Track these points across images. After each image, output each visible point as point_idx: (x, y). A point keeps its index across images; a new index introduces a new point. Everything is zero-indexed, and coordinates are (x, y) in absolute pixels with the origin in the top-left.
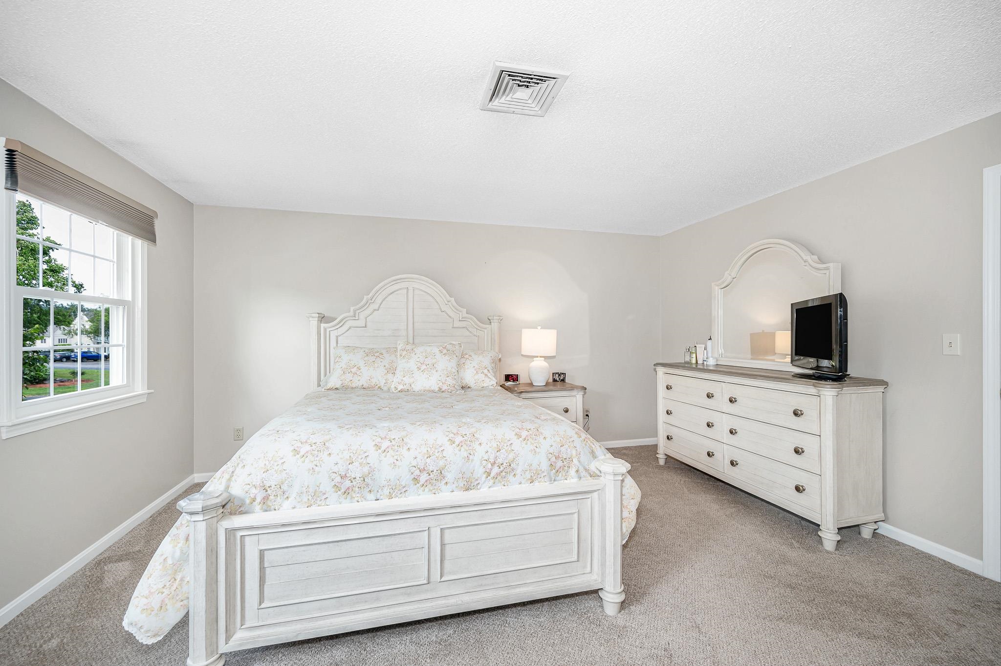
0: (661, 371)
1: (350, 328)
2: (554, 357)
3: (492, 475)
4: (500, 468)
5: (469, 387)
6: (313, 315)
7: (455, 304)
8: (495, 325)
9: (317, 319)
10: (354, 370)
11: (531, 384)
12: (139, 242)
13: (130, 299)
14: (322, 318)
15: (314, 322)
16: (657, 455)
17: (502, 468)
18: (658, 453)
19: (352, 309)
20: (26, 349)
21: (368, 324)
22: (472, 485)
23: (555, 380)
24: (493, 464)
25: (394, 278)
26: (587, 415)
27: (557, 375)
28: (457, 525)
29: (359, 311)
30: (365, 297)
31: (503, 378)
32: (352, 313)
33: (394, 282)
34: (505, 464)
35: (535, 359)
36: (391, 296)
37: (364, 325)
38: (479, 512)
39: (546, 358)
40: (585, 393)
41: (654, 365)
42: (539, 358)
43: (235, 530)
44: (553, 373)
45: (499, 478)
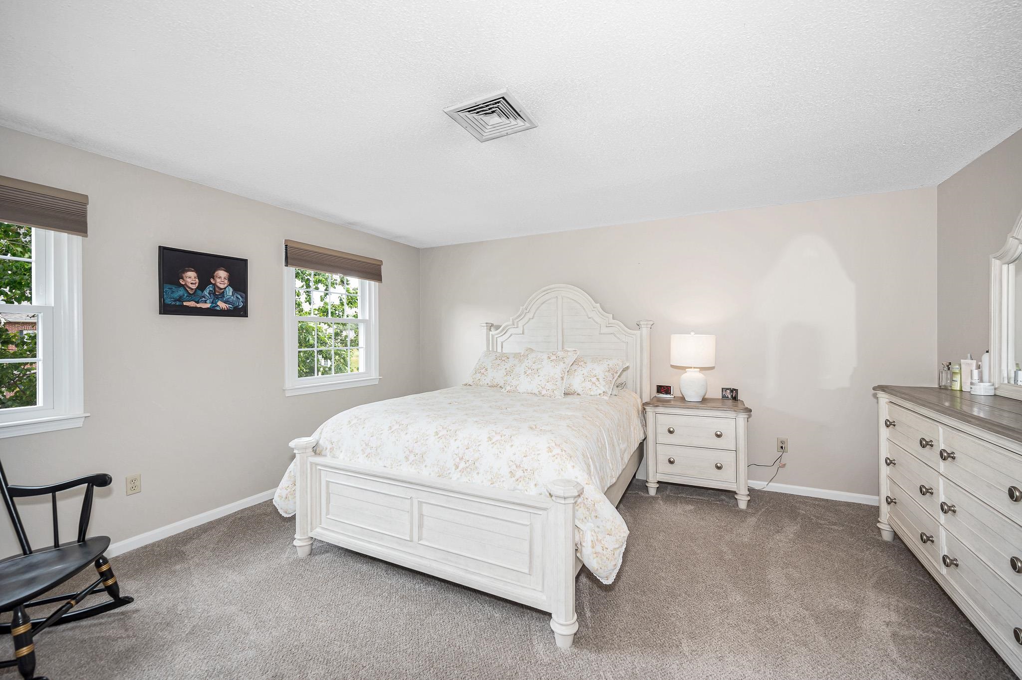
0: (884, 398)
1: (511, 335)
2: (713, 368)
3: (459, 469)
4: (466, 463)
5: (578, 394)
6: (483, 325)
7: (601, 310)
8: (645, 331)
9: (486, 328)
10: (483, 371)
11: (683, 399)
12: (373, 283)
13: (368, 319)
14: (490, 326)
15: (484, 330)
16: (878, 525)
17: (467, 465)
18: (879, 522)
19: (511, 319)
20: (300, 350)
21: (526, 331)
22: (445, 473)
23: (724, 397)
24: (461, 459)
25: (544, 289)
26: (782, 447)
27: (729, 391)
28: (430, 502)
29: (517, 320)
30: (521, 307)
31: (655, 389)
32: (511, 322)
33: (545, 293)
34: (470, 461)
35: (687, 370)
36: (543, 305)
37: (522, 333)
38: (446, 497)
39: (702, 369)
40: (750, 416)
41: (874, 389)
42: (692, 370)
43: (317, 464)
44: (722, 389)
45: (465, 472)
